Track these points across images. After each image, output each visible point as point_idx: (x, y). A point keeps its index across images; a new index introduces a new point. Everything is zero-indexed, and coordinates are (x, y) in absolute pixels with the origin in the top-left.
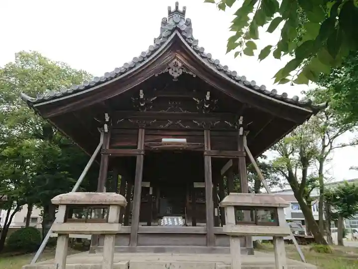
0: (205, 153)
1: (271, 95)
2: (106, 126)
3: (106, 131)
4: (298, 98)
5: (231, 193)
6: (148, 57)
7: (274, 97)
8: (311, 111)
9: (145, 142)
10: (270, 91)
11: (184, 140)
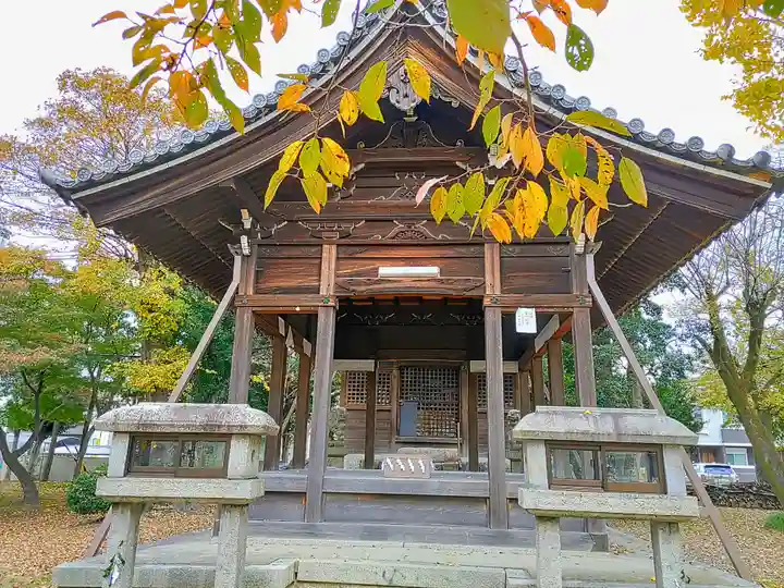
0: (486, 302)
1: (659, 145)
2: (244, 239)
3: (246, 251)
4: (730, 150)
5: (537, 407)
6: (336, 61)
7: (665, 149)
8: (769, 185)
9: (337, 276)
10: (657, 134)
11: (434, 270)
